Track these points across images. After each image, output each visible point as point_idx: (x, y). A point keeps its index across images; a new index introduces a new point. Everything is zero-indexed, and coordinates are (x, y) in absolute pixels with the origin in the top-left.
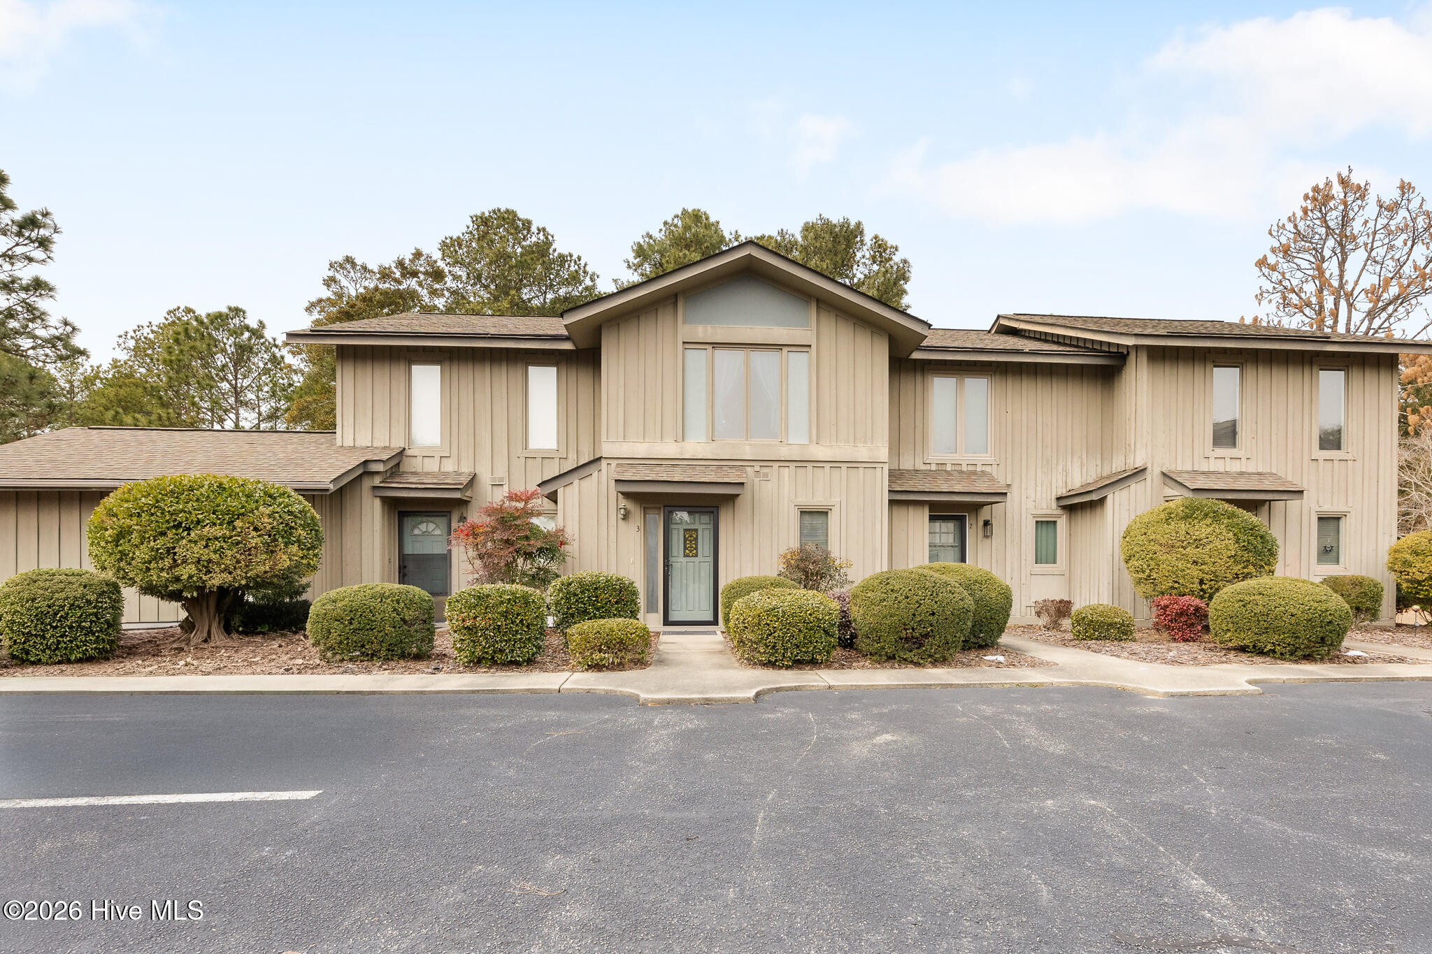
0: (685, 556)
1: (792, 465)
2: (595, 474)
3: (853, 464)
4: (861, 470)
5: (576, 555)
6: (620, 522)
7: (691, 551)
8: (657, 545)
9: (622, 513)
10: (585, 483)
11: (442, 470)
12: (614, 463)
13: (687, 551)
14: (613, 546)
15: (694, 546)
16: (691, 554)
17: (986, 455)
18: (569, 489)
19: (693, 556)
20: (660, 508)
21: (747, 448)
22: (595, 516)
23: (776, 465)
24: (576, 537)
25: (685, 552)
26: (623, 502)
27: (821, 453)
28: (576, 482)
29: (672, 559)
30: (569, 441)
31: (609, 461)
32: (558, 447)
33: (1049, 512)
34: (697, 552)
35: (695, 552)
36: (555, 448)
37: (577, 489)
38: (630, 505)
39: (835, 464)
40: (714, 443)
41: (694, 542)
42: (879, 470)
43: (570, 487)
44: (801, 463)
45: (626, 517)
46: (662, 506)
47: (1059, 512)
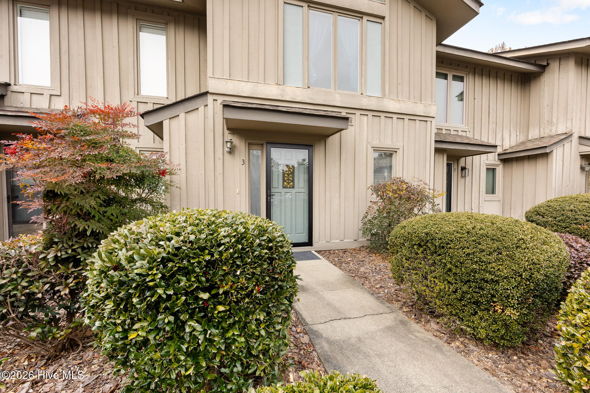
0: (284, 187)
1: (370, 114)
2: (201, 109)
3: (413, 117)
4: (417, 122)
5: (184, 187)
6: (227, 156)
7: (288, 183)
8: (260, 177)
9: (229, 146)
10: (192, 117)
11: (53, 107)
12: (220, 99)
13: (285, 183)
14: (220, 178)
15: (291, 178)
16: (288, 186)
17: (462, 125)
18: (174, 122)
19: (290, 188)
20: (262, 145)
21: (337, 96)
22: (202, 149)
23: (358, 113)
24: (183, 167)
25: (283, 184)
26: (229, 137)
27: (391, 106)
28: (182, 115)
29: (273, 190)
30: (177, 89)
31: (215, 97)
32: (168, 95)
33: (494, 162)
34: (294, 184)
35: (291, 184)
36: (166, 96)
37: (183, 122)
38: (236, 141)
39: (401, 115)
40: (310, 89)
41: (291, 176)
42: (429, 123)
43: (176, 120)
44: (377, 112)
45: (232, 151)
46: (264, 142)
47: (498, 162)
